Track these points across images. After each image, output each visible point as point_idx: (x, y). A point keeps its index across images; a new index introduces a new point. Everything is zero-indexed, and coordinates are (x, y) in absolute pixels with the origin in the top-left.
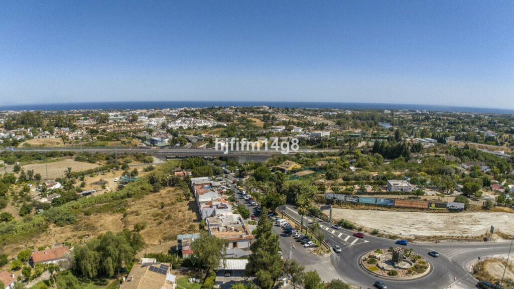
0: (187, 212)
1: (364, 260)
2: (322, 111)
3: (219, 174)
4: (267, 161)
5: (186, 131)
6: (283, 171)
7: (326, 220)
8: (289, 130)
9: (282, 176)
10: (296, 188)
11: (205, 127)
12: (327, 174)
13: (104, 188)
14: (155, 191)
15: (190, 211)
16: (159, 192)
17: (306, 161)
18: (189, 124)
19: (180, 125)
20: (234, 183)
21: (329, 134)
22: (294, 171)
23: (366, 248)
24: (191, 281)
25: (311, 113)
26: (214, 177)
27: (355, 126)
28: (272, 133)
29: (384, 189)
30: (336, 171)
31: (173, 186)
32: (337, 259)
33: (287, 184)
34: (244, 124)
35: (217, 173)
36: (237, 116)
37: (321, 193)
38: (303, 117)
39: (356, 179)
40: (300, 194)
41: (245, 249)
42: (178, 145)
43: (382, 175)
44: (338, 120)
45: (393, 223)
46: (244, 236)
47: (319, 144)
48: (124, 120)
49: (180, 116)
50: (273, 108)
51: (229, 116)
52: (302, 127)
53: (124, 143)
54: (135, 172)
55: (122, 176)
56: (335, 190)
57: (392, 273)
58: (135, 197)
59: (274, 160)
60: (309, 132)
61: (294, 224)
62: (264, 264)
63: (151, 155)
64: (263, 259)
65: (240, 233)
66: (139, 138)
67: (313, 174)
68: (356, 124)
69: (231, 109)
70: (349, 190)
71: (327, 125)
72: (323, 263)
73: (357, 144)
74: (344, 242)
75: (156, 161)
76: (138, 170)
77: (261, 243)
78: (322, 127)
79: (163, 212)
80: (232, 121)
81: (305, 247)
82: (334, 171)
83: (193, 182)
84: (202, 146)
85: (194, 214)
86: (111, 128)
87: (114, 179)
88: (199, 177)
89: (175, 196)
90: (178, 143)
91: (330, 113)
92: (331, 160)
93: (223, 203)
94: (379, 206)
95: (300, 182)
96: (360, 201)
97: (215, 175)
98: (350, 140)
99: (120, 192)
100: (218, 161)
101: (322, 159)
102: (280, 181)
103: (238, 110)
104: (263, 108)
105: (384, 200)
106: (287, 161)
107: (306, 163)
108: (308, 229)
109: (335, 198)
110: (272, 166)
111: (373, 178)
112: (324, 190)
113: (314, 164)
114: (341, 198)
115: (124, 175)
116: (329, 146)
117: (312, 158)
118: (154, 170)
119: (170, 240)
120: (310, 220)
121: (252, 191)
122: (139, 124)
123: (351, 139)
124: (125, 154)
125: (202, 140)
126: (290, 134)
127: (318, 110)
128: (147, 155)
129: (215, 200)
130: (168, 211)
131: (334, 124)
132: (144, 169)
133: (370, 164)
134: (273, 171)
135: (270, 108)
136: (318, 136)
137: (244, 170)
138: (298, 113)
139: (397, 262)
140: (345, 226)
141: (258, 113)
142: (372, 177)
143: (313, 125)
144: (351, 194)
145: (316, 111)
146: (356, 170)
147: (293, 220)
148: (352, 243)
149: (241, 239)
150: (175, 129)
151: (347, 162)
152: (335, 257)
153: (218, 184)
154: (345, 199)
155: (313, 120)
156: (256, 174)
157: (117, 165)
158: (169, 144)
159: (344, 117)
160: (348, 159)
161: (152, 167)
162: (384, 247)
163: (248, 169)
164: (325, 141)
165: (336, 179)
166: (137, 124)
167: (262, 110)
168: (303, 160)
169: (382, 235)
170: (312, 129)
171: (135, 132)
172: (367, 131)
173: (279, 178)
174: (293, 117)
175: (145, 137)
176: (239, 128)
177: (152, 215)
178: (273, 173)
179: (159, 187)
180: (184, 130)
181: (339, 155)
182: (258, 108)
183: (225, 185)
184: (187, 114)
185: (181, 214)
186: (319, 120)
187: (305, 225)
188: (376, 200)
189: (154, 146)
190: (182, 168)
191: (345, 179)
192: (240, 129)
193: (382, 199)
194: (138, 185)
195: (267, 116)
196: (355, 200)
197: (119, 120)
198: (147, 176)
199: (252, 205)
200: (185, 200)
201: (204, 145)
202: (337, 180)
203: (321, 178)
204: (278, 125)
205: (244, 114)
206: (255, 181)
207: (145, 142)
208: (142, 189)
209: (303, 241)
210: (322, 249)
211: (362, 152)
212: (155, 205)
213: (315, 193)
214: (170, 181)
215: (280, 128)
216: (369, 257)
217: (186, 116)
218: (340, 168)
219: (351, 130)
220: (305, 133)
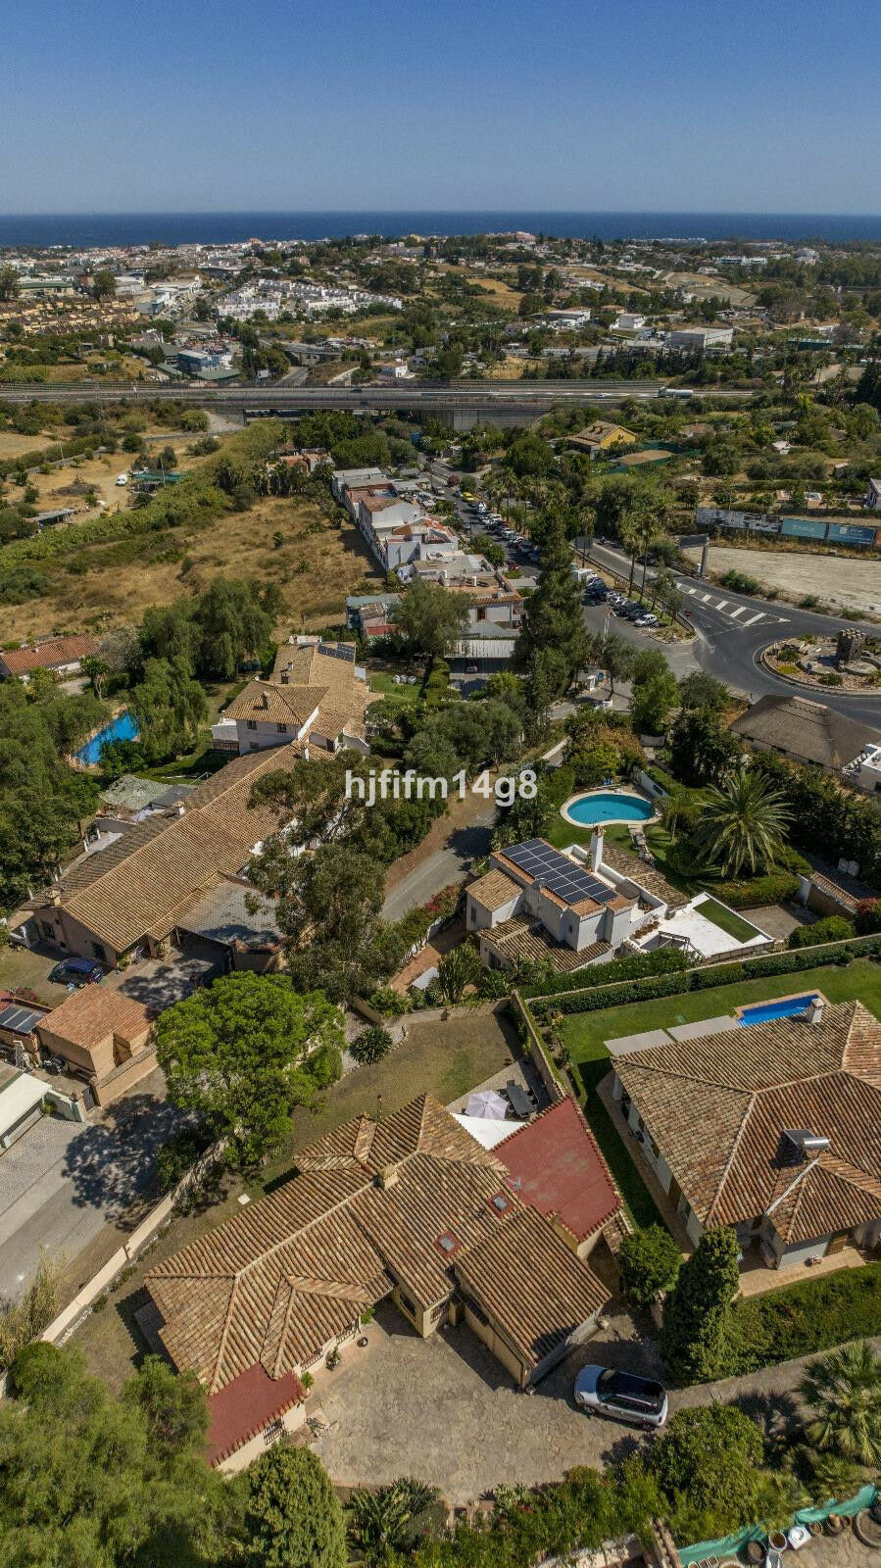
0: (343, 557)
1: (769, 654)
2: (716, 251)
3: (406, 461)
4: (536, 425)
5: (278, 329)
6: (586, 450)
7: (691, 573)
8: (605, 324)
9: (584, 462)
10: (622, 494)
11: (335, 313)
12: (706, 462)
13: (93, 503)
14: (240, 508)
15: (351, 555)
16: (250, 510)
17: (652, 424)
18: (283, 302)
19: (254, 307)
20: (451, 484)
21: (728, 340)
22: (615, 451)
23: (780, 632)
24: (398, 680)
25: (678, 258)
26: (394, 470)
27: (821, 310)
28: (551, 332)
29: (857, 504)
30: (733, 452)
31: (284, 494)
32: (707, 650)
33: (597, 483)
34: (457, 302)
35: (399, 459)
36: (432, 274)
37: (685, 509)
38: (652, 273)
39: (786, 473)
40: (630, 509)
41: (503, 625)
42: (264, 374)
43: (858, 466)
44: (768, 285)
45: (862, 587)
46: (502, 595)
47: (693, 372)
48: (71, 292)
49: (248, 275)
50: (551, 239)
51: (406, 272)
52: (646, 314)
53: (97, 369)
54: (169, 457)
55: (134, 469)
56: (722, 499)
57: (832, 681)
58: (189, 524)
59: (556, 422)
60: (667, 330)
61: (612, 580)
62: (554, 637)
63: (198, 407)
64: (553, 626)
65: (492, 589)
66: (141, 353)
67: (669, 459)
68: (824, 301)
69: (410, 243)
70: (760, 502)
71: (726, 305)
72: (675, 656)
73: (810, 374)
74: (731, 619)
75: (217, 424)
76: (176, 452)
77: (549, 592)
78: (709, 312)
79: (284, 555)
80: (418, 292)
81: (637, 626)
82: (725, 450)
83: (340, 483)
84: (339, 377)
85: (363, 561)
86: (34, 318)
87: (111, 478)
88: (356, 467)
89: (302, 520)
90: (263, 368)
91: (745, 260)
92: (724, 421)
93: (437, 530)
94: (834, 544)
95: (632, 480)
96: (783, 531)
97: (394, 465)
98: (793, 361)
99: (144, 511)
100: (397, 424)
101: (698, 418)
102: (579, 477)
103: (434, 250)
104: (515, 240)
105: (849, 528)
106: (598, 423)
107: (649, 430)
108: (647, 589)
109: (719, 521)
110: (552, 436)
111: (833, 476)
112: (692, 501)
113: (674, 432)
114: (736, 520)
115: (137, 466)
116: (724, 379)
117: (668, 416)
118: (220, 451)
119: (322, 614)
120: (652, 573)
121: (503, 504)
122: (123, 306)
123: (798, 357)
124: (122, 403)
125: (333, 358)
126: (606, 335)
127: (704, 247)
128: (187, 407)
129: (416, 524)
130: (296, 554)
131: (753, 299)
132: (190, 448)
133: (834, 436)
134: (557, 451)
135: (540, 242)
136: (695, 342)
137: (476, 449)
138: (636, 260)
139: (846, 661)
140: (736, 586)
141: (502, 258)
142: (830, 472)
143: (683, 307)
144: (765, 512)
145: (695, 252)
146: (791, 452)
147: (608, 572)
148: (749, 623)
149: (495, 602)
150: (242, 319)
151: (771, 428)
152: (703, 648)
153: (411, 485)
154: (747, 524)
155: (682, 288)
156: (512, 458)
157: (108, 438)
158: (237, 372)
159: (791, 276)
160: (776, 418)
161: (210, 441)
162: (824, 633)
163: (487, 447)
164: (715, 361)
165: (731, 473)
166: (116, 304)
167: (512, 247)
168: (641, 420)
169: (825, 611)
170: (678, 320)
171: (119, 334)
172: (857, 327)
173: (577, 470)
174: (617, 275)
175: (160, 350)
176: (442, 316)
177: (259, 564)
178: (557, 458)
179: (248, 497)
180: (270, 324)
181: (748, 409)
182: (501, 241)
183: (427, 490)
184: (269, 265)
185: (328, 560)
186: (700, 285)
187: (638, 582)
188: (828, 528)
189: (196, 378)
190: (299, 444)
191: (755, 474)
192: (446, 317)
193: (843, 528)
194: (188, 491)
195: (533, 272)
196: (770, 528)
197: (51, 292)
198: (206, 467)
199: (504, 539)
200: (331, 528)
201: (344, 375)
202: (730, 478)
203: (688, 472)
204: (567, 304)
205: (455, 263)
206: (513, 478)
207: (161, 365)
208: (203, 503)
209: (632, 614)
210: (676, 631)
211: (822, 400)
212: (258, 542)
213: (668, 506)
214: (274, 480)
215: (576, 317)
216: (783, 649)
217: (268, 275)
218: (745, 446)
219: (804, 323)
220: (654, 335)
